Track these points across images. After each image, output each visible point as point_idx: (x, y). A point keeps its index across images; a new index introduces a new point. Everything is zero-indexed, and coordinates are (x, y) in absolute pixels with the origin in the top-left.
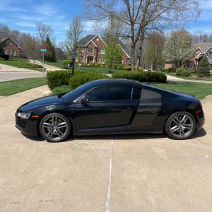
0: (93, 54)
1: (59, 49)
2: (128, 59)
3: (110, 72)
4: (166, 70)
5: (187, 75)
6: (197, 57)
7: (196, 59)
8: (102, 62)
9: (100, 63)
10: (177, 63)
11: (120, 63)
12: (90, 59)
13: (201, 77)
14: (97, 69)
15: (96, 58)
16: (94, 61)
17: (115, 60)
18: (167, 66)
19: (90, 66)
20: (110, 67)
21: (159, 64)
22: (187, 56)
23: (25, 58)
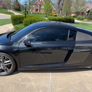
0: (38, 8)
1: (22, 5)
2: (55, 11)
3: (46, 17)
4: (72, 17)
5: (82, 19)
6: (87, 11)
7: (86, 12)
8: (42, 12)
9: (41, 12)
10: (78, 13)
11: (51, 12)
12: (37, 10)
13: (89, 20)
14: (40, 15)
15: (40, 10)
16: (38, 11)
17: (49, 11)
18: (73, 15)
19: (36, 14)
20: (46, 14)
21: (69, 13)
22: (82, 10)
23: (6, 9)
